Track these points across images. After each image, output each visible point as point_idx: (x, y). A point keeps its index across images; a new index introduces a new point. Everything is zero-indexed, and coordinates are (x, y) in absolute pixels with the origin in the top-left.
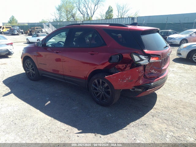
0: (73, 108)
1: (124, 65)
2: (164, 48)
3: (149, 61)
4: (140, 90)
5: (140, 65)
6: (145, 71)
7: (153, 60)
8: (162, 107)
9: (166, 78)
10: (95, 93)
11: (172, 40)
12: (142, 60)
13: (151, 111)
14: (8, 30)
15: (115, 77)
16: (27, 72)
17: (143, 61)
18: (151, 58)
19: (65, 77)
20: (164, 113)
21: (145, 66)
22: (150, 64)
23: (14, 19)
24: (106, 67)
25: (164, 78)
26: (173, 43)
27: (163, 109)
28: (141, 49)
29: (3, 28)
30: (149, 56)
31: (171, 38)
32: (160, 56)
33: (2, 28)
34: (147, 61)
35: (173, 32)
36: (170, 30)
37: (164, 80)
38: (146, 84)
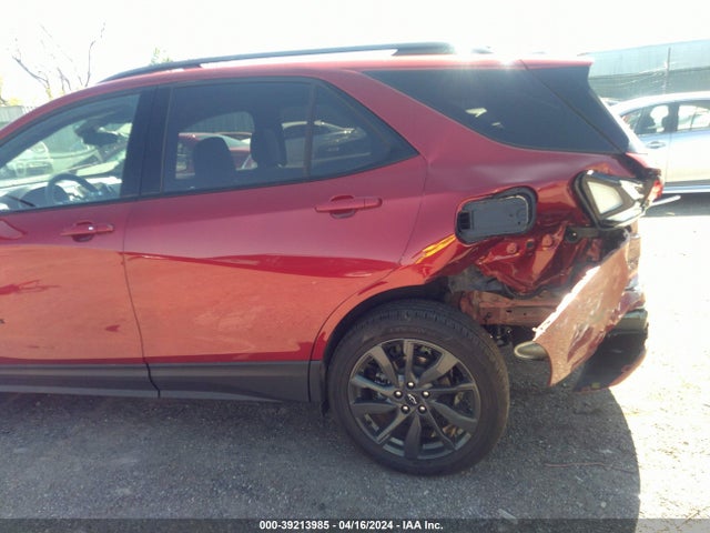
3: (643, 203)
10: (367, 417)
19: (155, 373)
28: (617, 152)
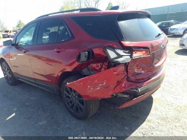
0: (39, 123)
1: (99, 64)
2: (156, 37)
3: (131, 56)
4: (126, 96)
5: (119, 64)
6: (127, 72)
7: (136, 55)
8: (158, 117)
9: (161, 78)
10: (69, 101)
11: (174, 31)
12: (120, 56)
13: (142, 125)
14: (14, 34)
15: (82, 84)
16: (6, 76)
17: (122, 57)
18: (134, 52)
19: (36, 82)
20: (160, 128)
21: (126, 65)
22: (134, 61)
23: (21, 23)
24: (75, 68)
25: (159, 78)
26: (176, 34)
27: (159, 121)
28: (118, 41)
29: (11, 32)
30: (130, 50)
31: (173, 29)
32: (149, 49)
33: (9, 31)
34: (129, 57)
35: (175, 22)
36: (172, 21)
37: (158, 81)
38: (131, 89)
